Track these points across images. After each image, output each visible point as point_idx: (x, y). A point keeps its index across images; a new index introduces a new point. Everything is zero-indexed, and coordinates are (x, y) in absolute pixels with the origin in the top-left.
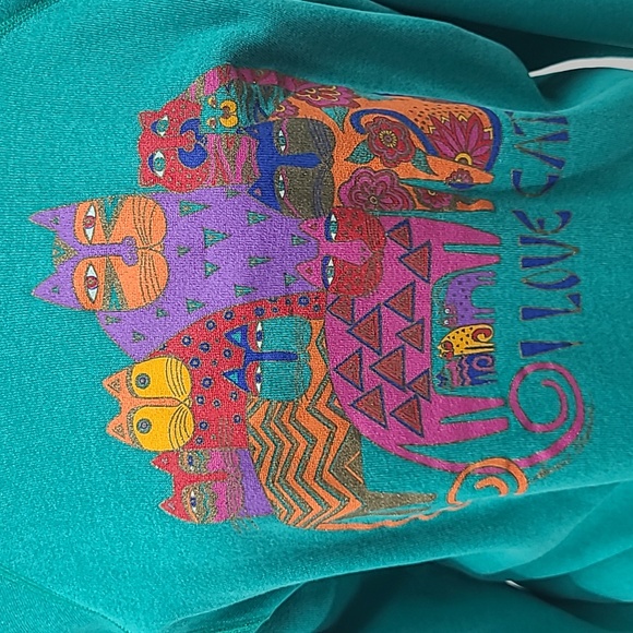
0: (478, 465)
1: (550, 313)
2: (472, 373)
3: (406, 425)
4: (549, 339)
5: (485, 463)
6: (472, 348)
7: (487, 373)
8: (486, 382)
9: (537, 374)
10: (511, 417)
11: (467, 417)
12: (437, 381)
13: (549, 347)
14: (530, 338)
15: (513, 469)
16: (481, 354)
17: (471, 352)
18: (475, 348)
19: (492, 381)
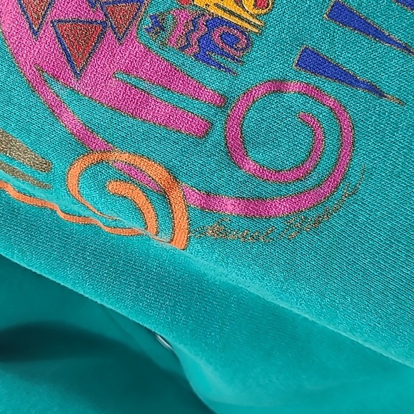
0: (125, 157)
1: (377, 34)
2: (205, 42)
3: (64, 50)
4: (353, 67)
5: (137, 161)
6: (224, 10)
7: (228, 56)
8: (220, 67)
9: (301, 99)
10: (219, 126)
11: (156, 91)
12: (148, 22)
13: (348, 79)
14: (324, 49)
15: (176, 196)
16: (236, 27)
17: (220, 13)
18: (231, 13)
19: (229, 70)
